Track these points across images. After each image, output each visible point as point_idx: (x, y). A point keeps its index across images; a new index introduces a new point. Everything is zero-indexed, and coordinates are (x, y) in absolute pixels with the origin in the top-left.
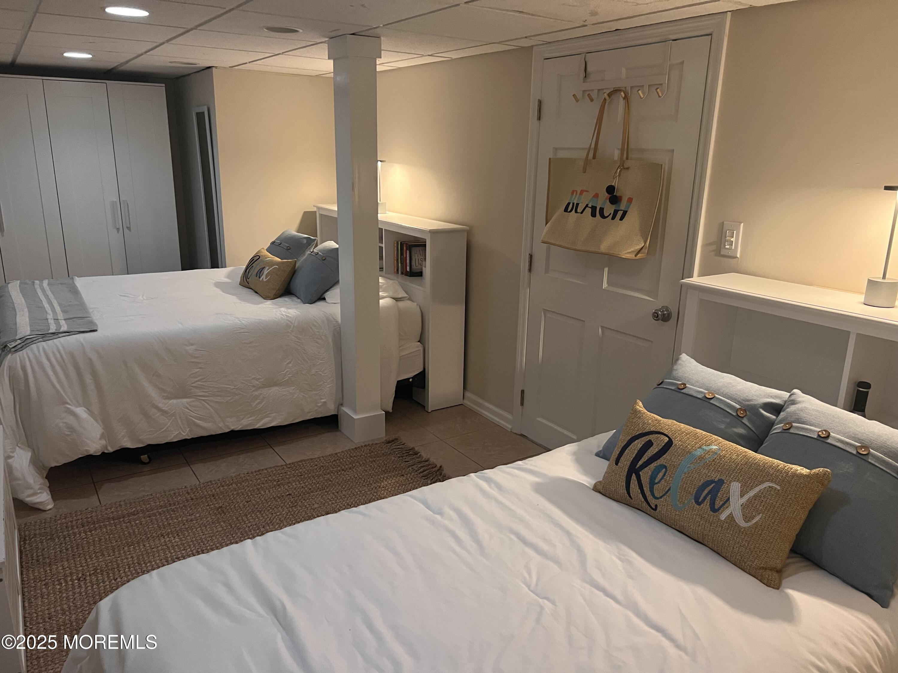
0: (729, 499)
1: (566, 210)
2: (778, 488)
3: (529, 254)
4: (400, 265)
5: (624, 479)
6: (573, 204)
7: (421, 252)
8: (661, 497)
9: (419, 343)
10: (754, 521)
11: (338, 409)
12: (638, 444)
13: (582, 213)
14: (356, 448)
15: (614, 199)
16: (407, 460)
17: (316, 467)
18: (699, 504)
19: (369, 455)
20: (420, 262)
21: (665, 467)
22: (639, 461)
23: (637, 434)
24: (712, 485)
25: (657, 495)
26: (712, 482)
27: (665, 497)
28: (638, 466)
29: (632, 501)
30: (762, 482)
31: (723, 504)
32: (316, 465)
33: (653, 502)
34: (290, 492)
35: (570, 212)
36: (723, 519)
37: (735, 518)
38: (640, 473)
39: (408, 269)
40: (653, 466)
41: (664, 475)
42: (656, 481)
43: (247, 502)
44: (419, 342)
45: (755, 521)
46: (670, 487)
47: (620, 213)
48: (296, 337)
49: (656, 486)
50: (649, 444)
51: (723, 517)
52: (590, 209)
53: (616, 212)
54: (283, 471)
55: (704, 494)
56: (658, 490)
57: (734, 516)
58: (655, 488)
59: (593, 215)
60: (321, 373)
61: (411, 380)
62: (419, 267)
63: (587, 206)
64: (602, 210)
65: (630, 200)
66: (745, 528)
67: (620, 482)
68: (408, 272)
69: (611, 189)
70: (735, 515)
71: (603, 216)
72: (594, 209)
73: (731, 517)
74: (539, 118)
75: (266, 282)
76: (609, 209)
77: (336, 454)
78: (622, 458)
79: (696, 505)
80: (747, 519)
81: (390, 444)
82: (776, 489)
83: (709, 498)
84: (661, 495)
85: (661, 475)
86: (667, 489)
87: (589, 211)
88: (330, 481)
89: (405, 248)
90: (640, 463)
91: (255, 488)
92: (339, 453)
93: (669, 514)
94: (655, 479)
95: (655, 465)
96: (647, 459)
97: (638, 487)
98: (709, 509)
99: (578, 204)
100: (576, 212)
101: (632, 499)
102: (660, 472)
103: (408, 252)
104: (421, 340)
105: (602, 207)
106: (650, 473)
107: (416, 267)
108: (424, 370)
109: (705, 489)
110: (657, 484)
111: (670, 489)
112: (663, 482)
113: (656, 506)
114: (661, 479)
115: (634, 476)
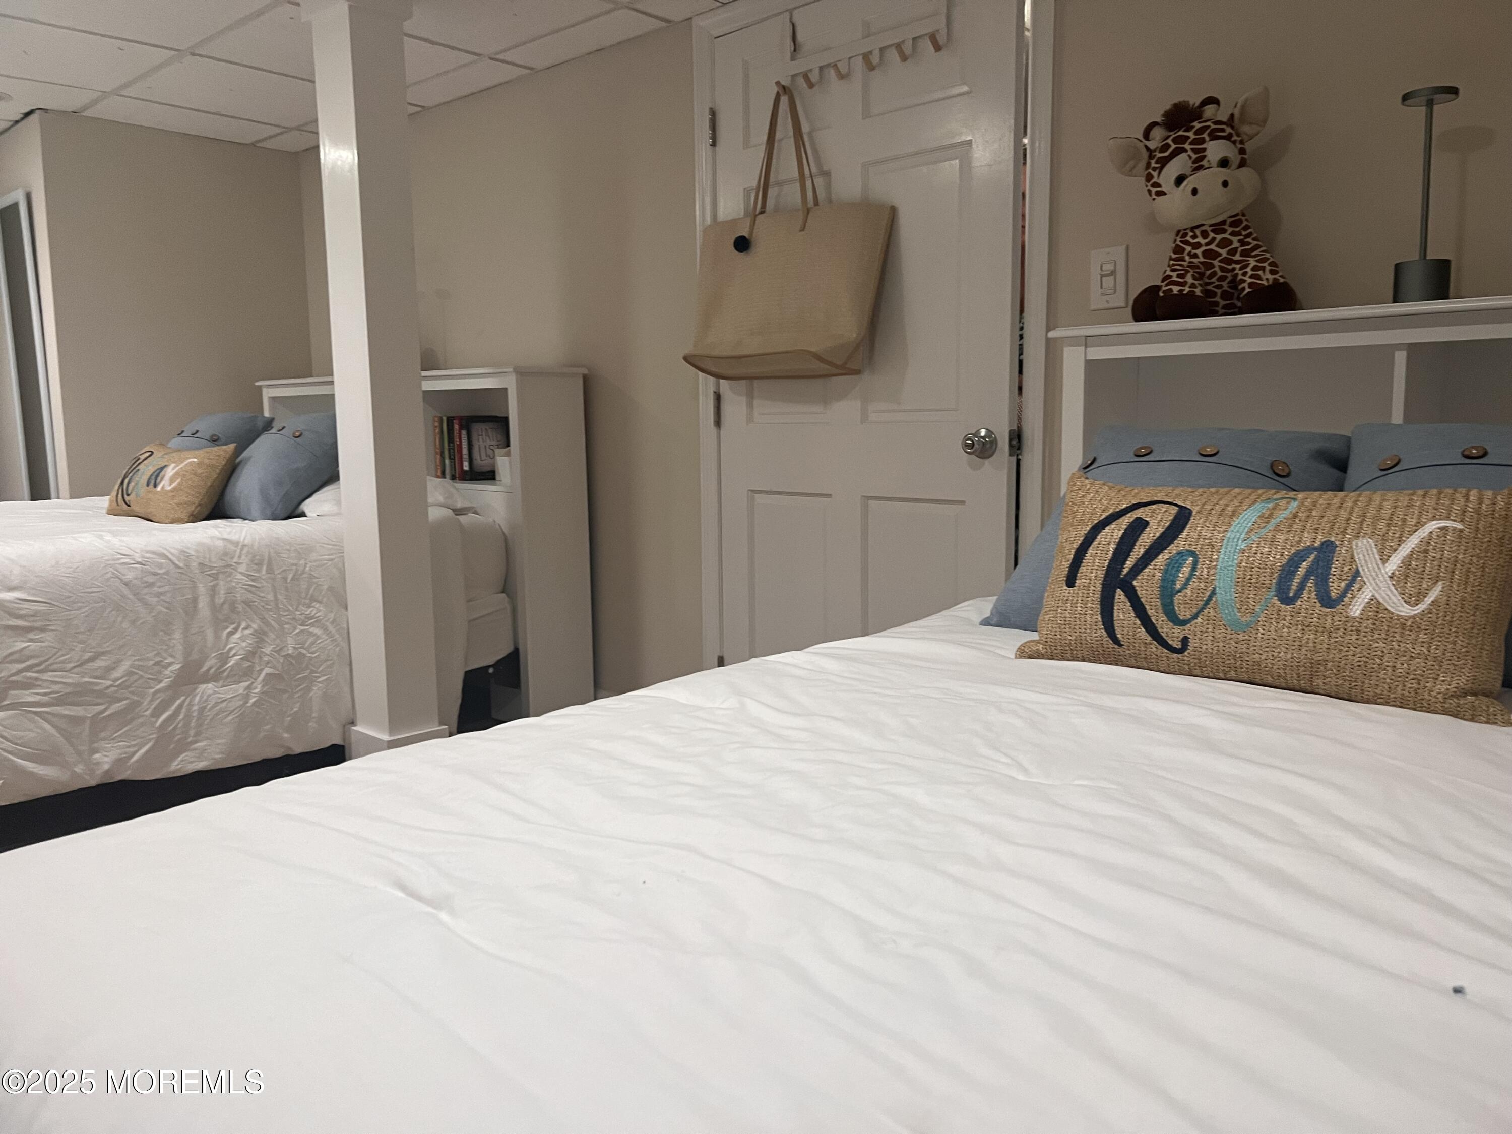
0: (1357, 573)
2: (1460, 526)
3: (715, 392)
4: (447, 461)
5: (1097, 607)
7: (490, 431)
8: (1195, 617)
9: (502, 595)
10: (1429, 600)
11: (345, 733)
12: (1114, 533)
18: (1290, 601)
20: (490, 452)
21: (1192, 554)
22: (1126, 560)
23: (1103, 517)
24: (1312, 557)
25: (1183, 613)
26: (1309, 550)
27: (1206, 611)
28: (1125, 571)
29: (1120, 650)
30: (1419, 525)
31: (1349, 587)
33: (1175, 635)
36: (1357, 615)
37: (1386, 604)
38: (1135, 583)
39: (466, 467)
40: (1162, 559)
41: (1194, 569)
42: (1178, 586)
44: (503, 592)
45: (1432, 599)
46: (1214, 589)
48: (248, 576)
49: (1178, 598)
50: (1138, 527)
51: (1356, 610)
55: (1297, 580)
56: (1185, 603)
57: (1381, 600)
58: (1176, 602)
60: (304, 652)
61: (491, 670)
62: (488, 461)
66: (1413, 617)
67: (1088, 617)
68: (466, 471)
70: (1383, 598)
73: (1375, 606)
74: (714, 144)
78: (1083, 569)
79: (1283, 606)
80: (1415, 598)
82: (1454, 529)
83: (1310, 583)
84: (1195, 611)
85: (1186, 570)
86: (1208, 594)
89: (456, 427)
90: (1129, 564)
93: (1221, 644)
94: (1174, 582)
95: (1167, 556)
96: (1142, 551)
97: (1133, 615)
98: (1318, 605)
101: (1121, 645)
102: (1181, 565)
103: (464, 432)
104: (507, 587)
106: (1159, 575)
107: (481, 461)
108: (516, 652)
109: (1297, 567)
110: (1179, 591)
111: (1213, 593)
112: (1194, 583)
113: (1185, 641)
114: (1188, 579)
115: (1120, 595)
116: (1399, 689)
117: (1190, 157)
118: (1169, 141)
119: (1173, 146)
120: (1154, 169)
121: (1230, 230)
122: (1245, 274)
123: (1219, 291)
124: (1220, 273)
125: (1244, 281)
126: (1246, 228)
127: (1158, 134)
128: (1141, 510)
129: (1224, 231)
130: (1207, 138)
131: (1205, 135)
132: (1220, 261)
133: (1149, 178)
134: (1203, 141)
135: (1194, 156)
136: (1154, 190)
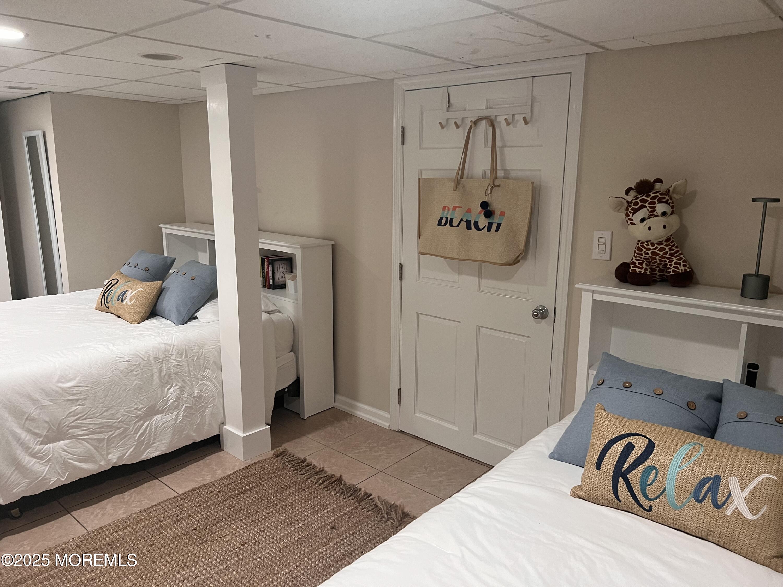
0: (730, 495)
1: (439, 224)
2: (776, 478)
3: (400, 264)
5: (610, 483)
6: (447, 219)
7: (283, 265)
8: (656, 498)
9: (292, 353)
10: (761, 513)
11: (220, 429)
12: (618, 448)
13: (458, 226)
14: (246, 467)
15: (489, 214)
16: (302, 473)
17: (212, 494)
18: (700, 501)
19: (262, 472)
20: (283, 275)
21: (655, 468)
22: (624, 464)
23: (613, 437)
24: (710, 482)
25: (651, 496)
26: (708, 479)
27: (661, 497)
28: (624, 469)
29: (620, 503)
30: (758, 474)
31: (726, 500)
32: (212, 492)
33: (646, 504)
34: (195, 526)
35: (445, 225)
36: (729, 514)
37: (742, 512)
38: (628, 476)
39: (271, 282)
40: (641, 468)
41: (656, 476)
42: (648, 483)
43: (151, 546)
45: (762, 513)
46: (665, 488)
47: (494, 226)
48: (176, 360)
49: (648, 488)
50: (630, 448)
51: (729, 513)
52: (465, 223)
53: (490, 225)
54: (178, 503)
55: (703, 492)
56: (651, 491)
57: (740, 510)
58: (647, 490)
59: (469, 228)
60: (203, 394)
61: (286, 390)
62: (282, 279)
63: (462, 220)
64: (476, 223)
65: (503, 214)
66: (754, 520)
67: (606, 487)
68: (271, 285)
69: (484, 205)
70: (741, 509)
71: (478, 229)
72: (468, 222)
73: (737, 512)
74: (403, 143)
75: (132, 305)
76: (483, 221)
77: (228, 476)
78: (604, 462)
79: (696, 503)
80: (755, 512)
81: (280, 458)
82: (773, 479)
83: (709, 495)
84: (656, 496)
85: (652, 476)
86: (662, 490)
87: (464, 224)
88: (233, 507)
90: (626, 466)
91: (154, 528)
92: (231, 474)
93: (667, 513)
94: (646, 480)
95: (644, 467)
96: (632, 461)
97: (627, 490)
98: (712, 506)
99: (452, 219)
100: (451, 225)
101: (621, 502)
102: (650, 474)
103: (270, 266)
104: (294, 349)
105: (477, 220)
106: (640, 475)
107: (279, 280)
108: (298, 379)
109: (703, 486)
110: (649, 485)
111: (665, 490)
112: (656, 483)
113: (651, 508)
114: (653, 481)
115: (621, 479)
116: (745, 550)
117: (648, 210)
118: (638, 200)
119: (640, 204)
120: (630, 212)
121: (665, 243)
122: (671, 265)
123: (658, 269)
124: (658, 262)
125: (671, 269)
126: (673, 242)
127: (632, 194)
128: (631, 438)
129: (662, 244)
130: (657, 202)
131: (656, 201)
132: (659, 257)
133: (627, 215)
134: (655, 203)
135: (650, 210)
136: (629, 222)
